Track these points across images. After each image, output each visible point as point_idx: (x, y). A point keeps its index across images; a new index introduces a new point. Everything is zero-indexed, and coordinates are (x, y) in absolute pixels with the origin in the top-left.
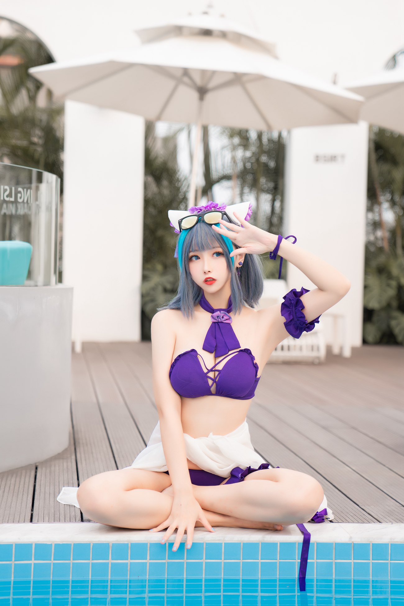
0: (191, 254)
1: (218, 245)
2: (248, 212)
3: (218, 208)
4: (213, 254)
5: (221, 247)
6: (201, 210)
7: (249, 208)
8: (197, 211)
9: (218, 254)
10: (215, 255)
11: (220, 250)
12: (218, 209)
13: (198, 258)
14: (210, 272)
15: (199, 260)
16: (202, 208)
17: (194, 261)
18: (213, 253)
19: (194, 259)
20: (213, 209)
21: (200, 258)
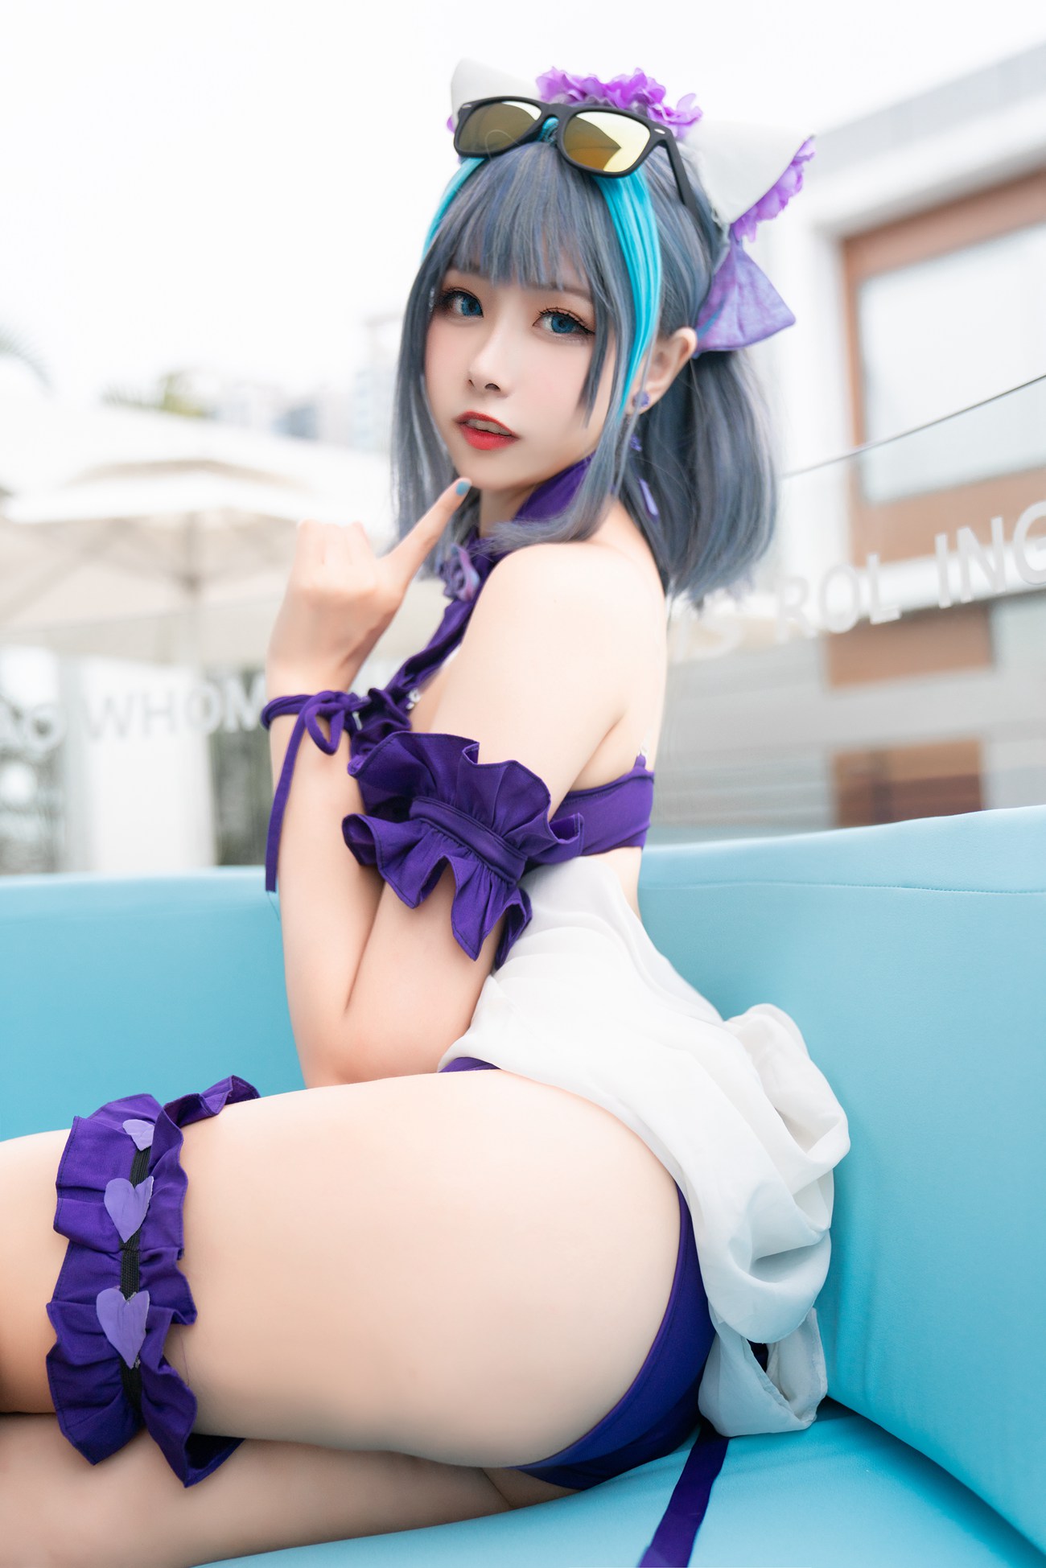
0: (454, 279)
2: (782, 178)
3: (658, 107)
5: (592, 298)
6: (584, 94)
7: (795, 163)
8: (564, 92)
9: (565, 323)
10: (547, 323)
12: (658, 113)
13: (474, 307)
14: (493, 387)
15: (474, 319)
16: (590, 87)
17: (455, 315)
19: (458, 304)
20: (635, 105)
21: (481, 313)
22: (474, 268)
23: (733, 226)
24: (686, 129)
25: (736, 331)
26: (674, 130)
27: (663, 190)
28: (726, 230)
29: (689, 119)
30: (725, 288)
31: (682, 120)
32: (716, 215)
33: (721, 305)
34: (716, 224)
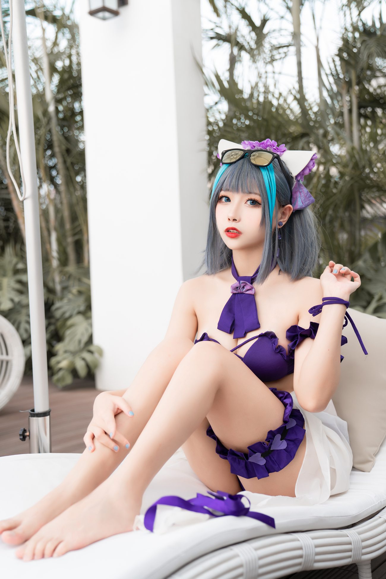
0: (222, 193)
1: (257, 191)
2: (309, 163)
3: (275, 148)
4: (248, 201)
6: (254, 146)
7: (312, 160)
8: (250, 146)
9: (254, 203)
11: (257, 198)
13: (228, 200)
14: (236, 220)
18: (247, 199)
19: (224, 199)
20: (268, 148)
21: (230, 201)
22: (227, 190)
23: (297, 177)
24: (282, 153)
25: (301, 204)
26: (279, 153)
27: (277, 167)
28: (295, 178)
29: (283, 151)
30: (296, 192)
31: (281, 150)
32: (291, 174)
33: (297, 198)
34: (292, 176)
